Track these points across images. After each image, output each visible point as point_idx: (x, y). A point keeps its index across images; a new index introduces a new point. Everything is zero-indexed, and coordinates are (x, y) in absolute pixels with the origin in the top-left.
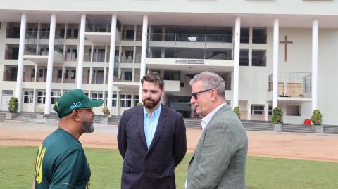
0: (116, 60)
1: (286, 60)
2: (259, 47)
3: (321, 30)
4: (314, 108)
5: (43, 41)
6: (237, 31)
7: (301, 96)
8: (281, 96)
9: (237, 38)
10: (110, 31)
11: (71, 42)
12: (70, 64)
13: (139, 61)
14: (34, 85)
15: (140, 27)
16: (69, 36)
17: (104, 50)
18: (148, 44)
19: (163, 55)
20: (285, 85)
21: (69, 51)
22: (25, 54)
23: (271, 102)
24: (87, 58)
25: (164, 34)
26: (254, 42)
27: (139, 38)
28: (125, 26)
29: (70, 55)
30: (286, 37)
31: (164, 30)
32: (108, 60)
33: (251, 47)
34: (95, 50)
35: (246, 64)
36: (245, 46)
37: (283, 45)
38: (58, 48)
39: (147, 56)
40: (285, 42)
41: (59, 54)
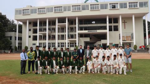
0: (68, 32)
1: (125, 28)
2: (116, 24)
3: (135, 18)
4: (135, 44)
5: (44, 27)
6: (108, 20)
7: (131, 40)
8: (123, 41)
9: (108, 22)
10: (66, 23)
11: (53, 27)
12: (53, 34)
13: (75, 31)
14: (42, 41)
15: (75, 20)
16: (52, 25)
17: (64, 29)
18: (78, 26)
19: (83, 29)
20: (125, 37)
21: (52, 29)
22: (39, 32)
23: (120, 43)
24: (59, 32)
25: (83, 22)
26: (114, 23)
27: (75, 24)
28: (70, 20)
29: (53, 31)
30: (125, 21)
31: (83, 21)
32: (65, 32)
33: (113, 25)
34: (61, 29)
35: (112, 31)
36: (111, 25)
37: (124, 23)
38: (49, 29)
39: (78, 30)
40: (124, 22)
41: (50, 31)
